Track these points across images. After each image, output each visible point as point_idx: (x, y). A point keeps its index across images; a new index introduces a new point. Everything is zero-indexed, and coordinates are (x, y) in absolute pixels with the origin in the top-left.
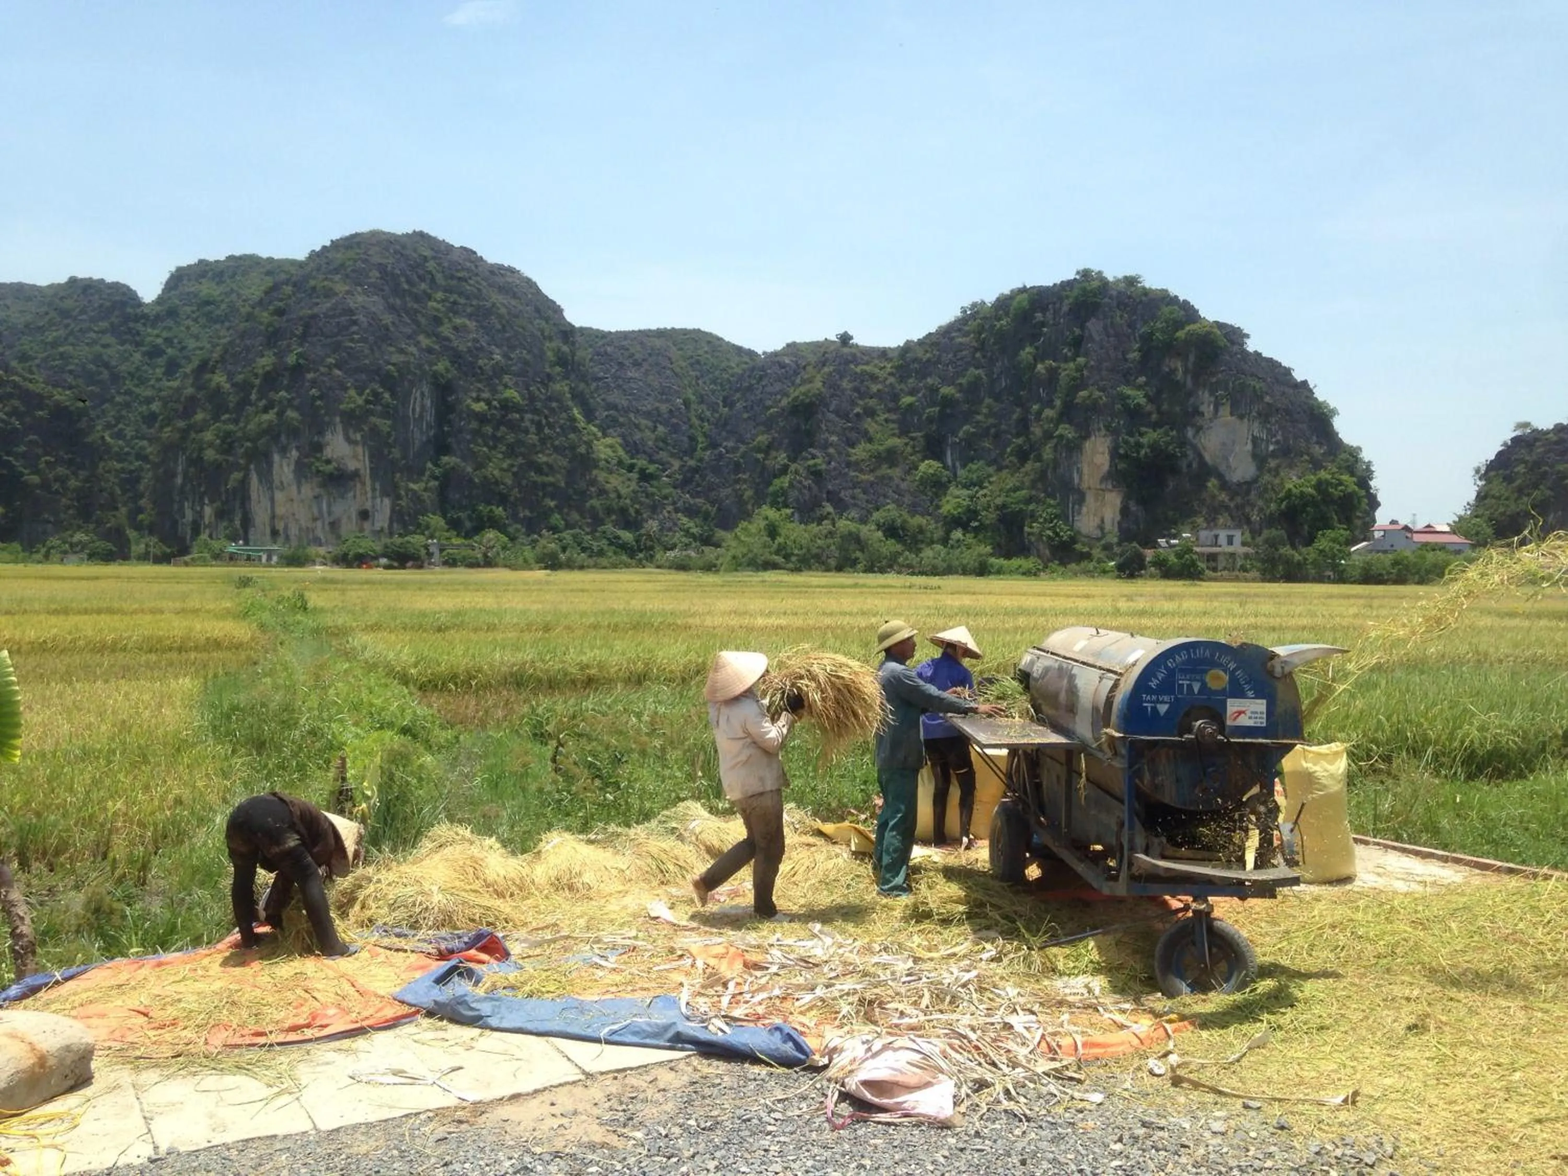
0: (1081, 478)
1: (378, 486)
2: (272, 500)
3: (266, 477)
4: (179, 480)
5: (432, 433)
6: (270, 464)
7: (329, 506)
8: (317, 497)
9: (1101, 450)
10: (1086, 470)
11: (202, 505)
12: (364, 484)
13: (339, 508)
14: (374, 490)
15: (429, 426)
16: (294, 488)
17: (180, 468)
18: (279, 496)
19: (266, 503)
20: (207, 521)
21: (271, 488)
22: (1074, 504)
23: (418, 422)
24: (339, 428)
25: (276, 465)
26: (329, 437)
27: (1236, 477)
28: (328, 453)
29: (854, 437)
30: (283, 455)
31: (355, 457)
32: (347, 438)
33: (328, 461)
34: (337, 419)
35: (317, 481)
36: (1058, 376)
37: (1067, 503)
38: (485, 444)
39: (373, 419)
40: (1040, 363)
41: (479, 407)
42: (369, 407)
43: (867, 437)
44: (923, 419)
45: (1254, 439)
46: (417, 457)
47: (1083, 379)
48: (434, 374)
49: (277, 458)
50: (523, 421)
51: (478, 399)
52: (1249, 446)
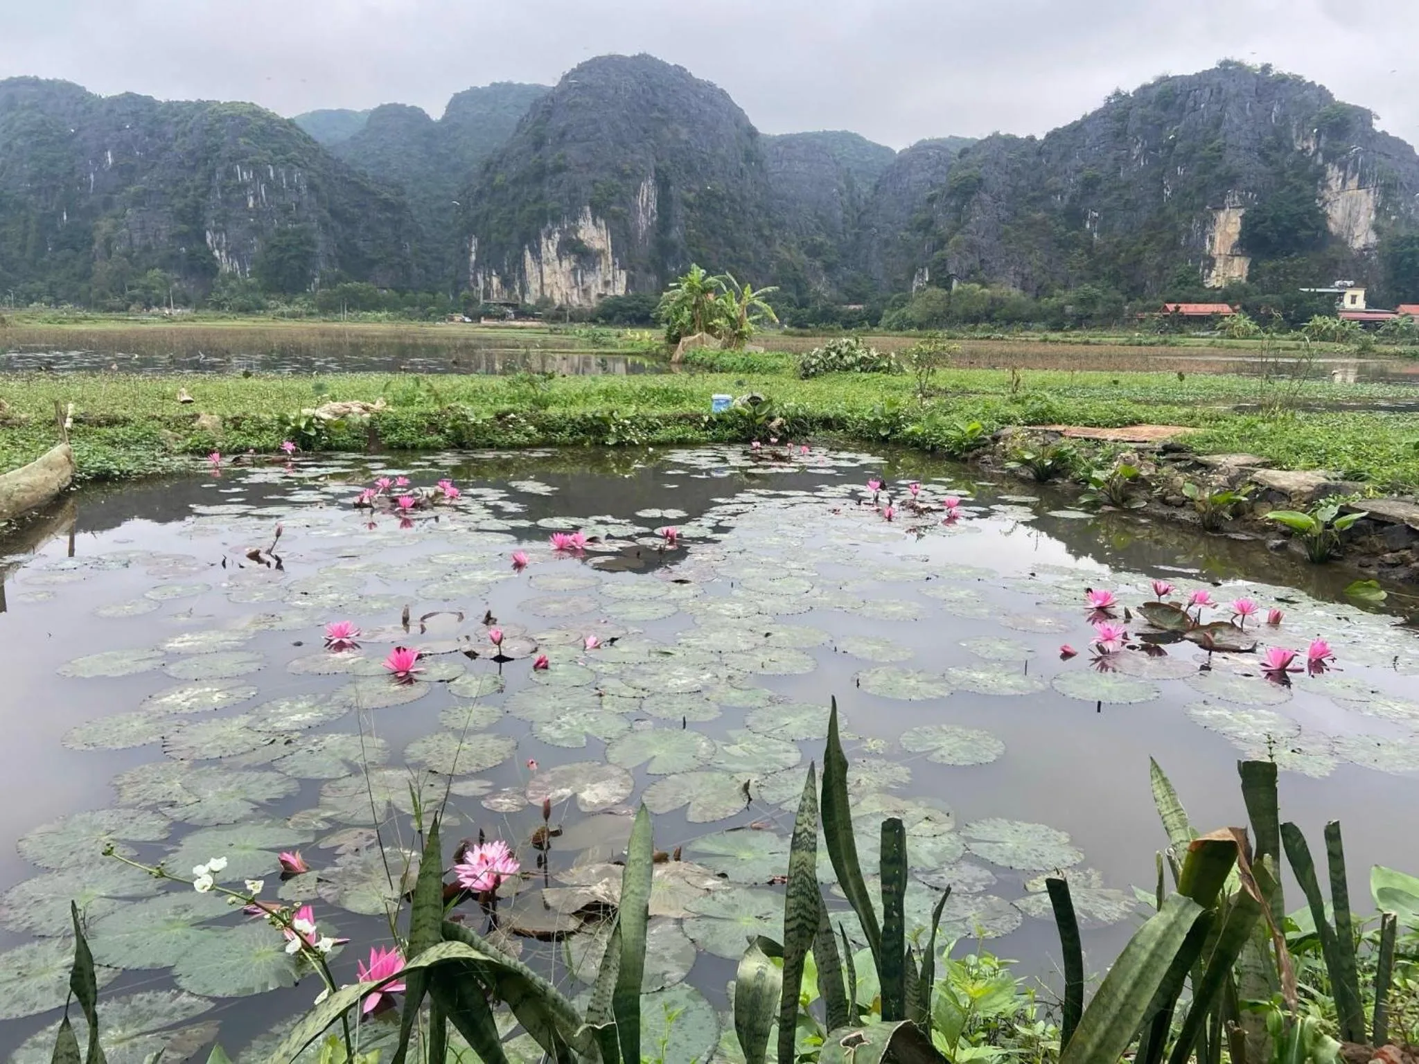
0: (1212, 245)
1: (617, 261)
2: (541, 271)
3: (536, 253)
4: (473, 258)
5: (655, 219)
6: (539, 244)
7: (582, 276)
8: (574, 270)
9: (1234, 220)
10: (1218, 239)
11: (490, 275)
12: (607, 259)
13: (589, 279)
14: (614, 264)
15: (653, 214)
16: (557, 262)
17: (473, 249)
18: (546, 269)
19: (536, 273)
20: (494, 287)
21: (540, 263)
22: (1204, 269)
23: (645, 210)
24: (589, 216)
25: (544, 246)
26: (581, 222)
27: (1358, 244)
28: (581, 235)
29: (1004, 214)
30: (549, 237)
31: (601, 238)
32: (595, 223)
33: (581, 242)
34: (588, 208)
35: (573, 257)
36: (1196, 155)
37: (1197, 268)
38: (694, 227)
39: (613, 207)
40: (1178, 145)
41: (690, 197)
42: (611, 198)
43: (1016, 214)
44: (1066, 197)
45: (1378, 210)
46: (644, 237)
47: (1221, 157)
48: (657, 170)
49: (544, 240)
50: (723, 208)
51: (689, 190)
52: (1373, 217)
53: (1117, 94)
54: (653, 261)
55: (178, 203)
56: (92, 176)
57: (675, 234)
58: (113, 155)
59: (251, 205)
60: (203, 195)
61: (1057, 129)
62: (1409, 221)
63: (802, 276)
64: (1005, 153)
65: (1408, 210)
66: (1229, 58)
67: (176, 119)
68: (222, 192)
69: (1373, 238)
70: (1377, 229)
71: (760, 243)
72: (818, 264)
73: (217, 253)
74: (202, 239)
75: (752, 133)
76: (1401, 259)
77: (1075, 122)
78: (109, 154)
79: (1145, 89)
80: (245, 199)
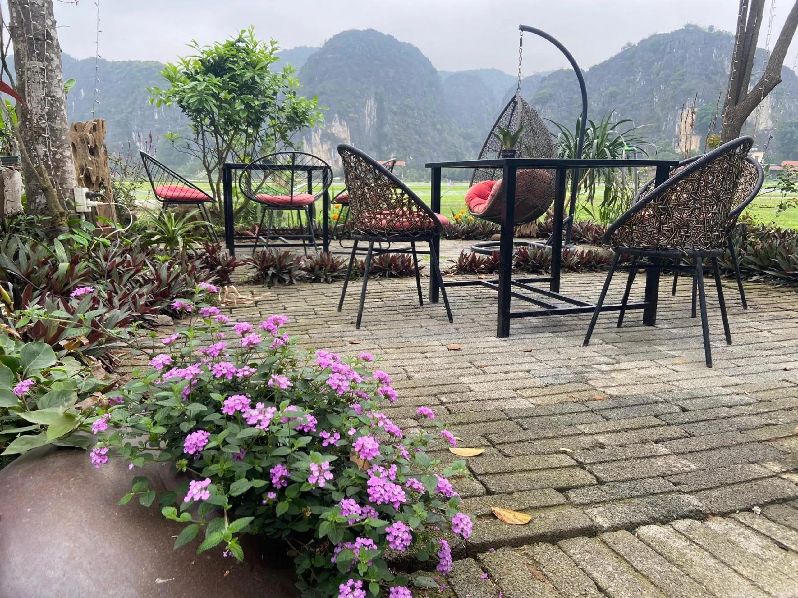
0: (679, 129)
3: (309, 141)
5: (375, 120)
6: (311, 135)
8: (329, 149)
10: (683, 125)
15: (374, 118)
16: (320, 146)
21: (311, 146)
22: (675, 143)
23: (369, 115)
24: (337, 119)
25: (313, 137)
26: (333, 123)
27: (762, 127)
28: (333, 130)
29: (564, 114)
30: (316, 131)
31: (344, 132)
32: (341, 124)
33: (333, 134)
34: (337, 115)
35: (329, 143)
36: (670, 79)
37: (671, 142)
38: (397, 124)
39: (351, 115)
40: (662, 73)
41: (394, 108)
42: (349, 110)
43: (571, 114)
44: (600, 103)
45: (773, 108)
46: (369, 131)
47: (684, 79)
48: (376, 94)
49: (313, 134)
50: (414, 113)
51: (394, 104)
52: (770, 111)
53: (629, 45)
54: (374, 144)
55: (118, 117)
56: (73, 103)
57: (387, 129)
58: (84, 91)
59: (156, 117)
60: (130, 113)
61: (595, 65)
62: (791, 114)
63: (459, 151)
64: (566, 80)
65: (790, 107)
66: (689, 23)
67: (117, 71)
68: (141, 110)
69: (770, 124)
70: (772, 118)
71: (436, 133)
72: (469, 143)
73: (138, 144)
74: (130, 137)
75: (433, 71)
76: (786, 134)
77: (605, 61)
78: (82, 91)
79: (643, 42)
80: (153, 114)
